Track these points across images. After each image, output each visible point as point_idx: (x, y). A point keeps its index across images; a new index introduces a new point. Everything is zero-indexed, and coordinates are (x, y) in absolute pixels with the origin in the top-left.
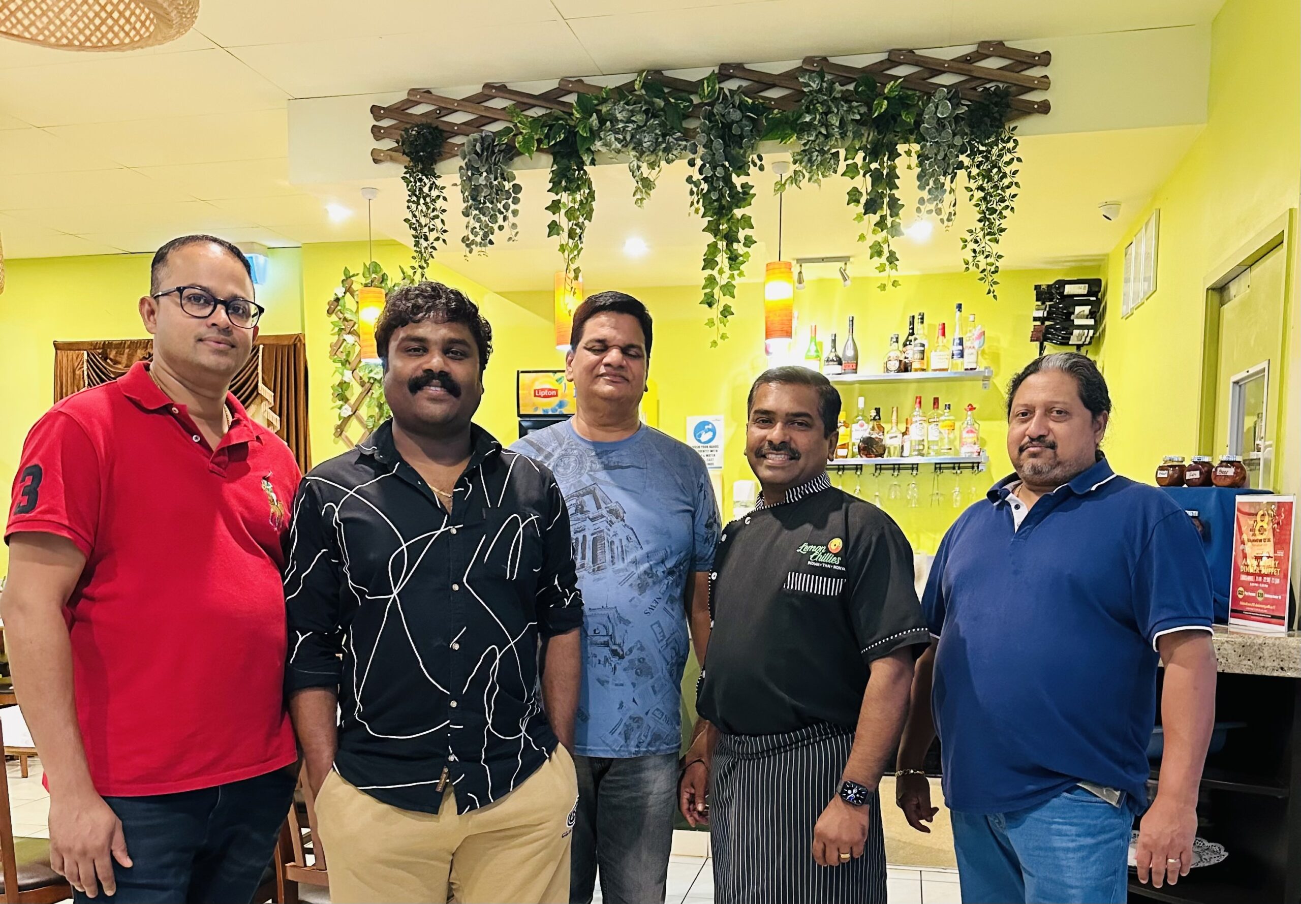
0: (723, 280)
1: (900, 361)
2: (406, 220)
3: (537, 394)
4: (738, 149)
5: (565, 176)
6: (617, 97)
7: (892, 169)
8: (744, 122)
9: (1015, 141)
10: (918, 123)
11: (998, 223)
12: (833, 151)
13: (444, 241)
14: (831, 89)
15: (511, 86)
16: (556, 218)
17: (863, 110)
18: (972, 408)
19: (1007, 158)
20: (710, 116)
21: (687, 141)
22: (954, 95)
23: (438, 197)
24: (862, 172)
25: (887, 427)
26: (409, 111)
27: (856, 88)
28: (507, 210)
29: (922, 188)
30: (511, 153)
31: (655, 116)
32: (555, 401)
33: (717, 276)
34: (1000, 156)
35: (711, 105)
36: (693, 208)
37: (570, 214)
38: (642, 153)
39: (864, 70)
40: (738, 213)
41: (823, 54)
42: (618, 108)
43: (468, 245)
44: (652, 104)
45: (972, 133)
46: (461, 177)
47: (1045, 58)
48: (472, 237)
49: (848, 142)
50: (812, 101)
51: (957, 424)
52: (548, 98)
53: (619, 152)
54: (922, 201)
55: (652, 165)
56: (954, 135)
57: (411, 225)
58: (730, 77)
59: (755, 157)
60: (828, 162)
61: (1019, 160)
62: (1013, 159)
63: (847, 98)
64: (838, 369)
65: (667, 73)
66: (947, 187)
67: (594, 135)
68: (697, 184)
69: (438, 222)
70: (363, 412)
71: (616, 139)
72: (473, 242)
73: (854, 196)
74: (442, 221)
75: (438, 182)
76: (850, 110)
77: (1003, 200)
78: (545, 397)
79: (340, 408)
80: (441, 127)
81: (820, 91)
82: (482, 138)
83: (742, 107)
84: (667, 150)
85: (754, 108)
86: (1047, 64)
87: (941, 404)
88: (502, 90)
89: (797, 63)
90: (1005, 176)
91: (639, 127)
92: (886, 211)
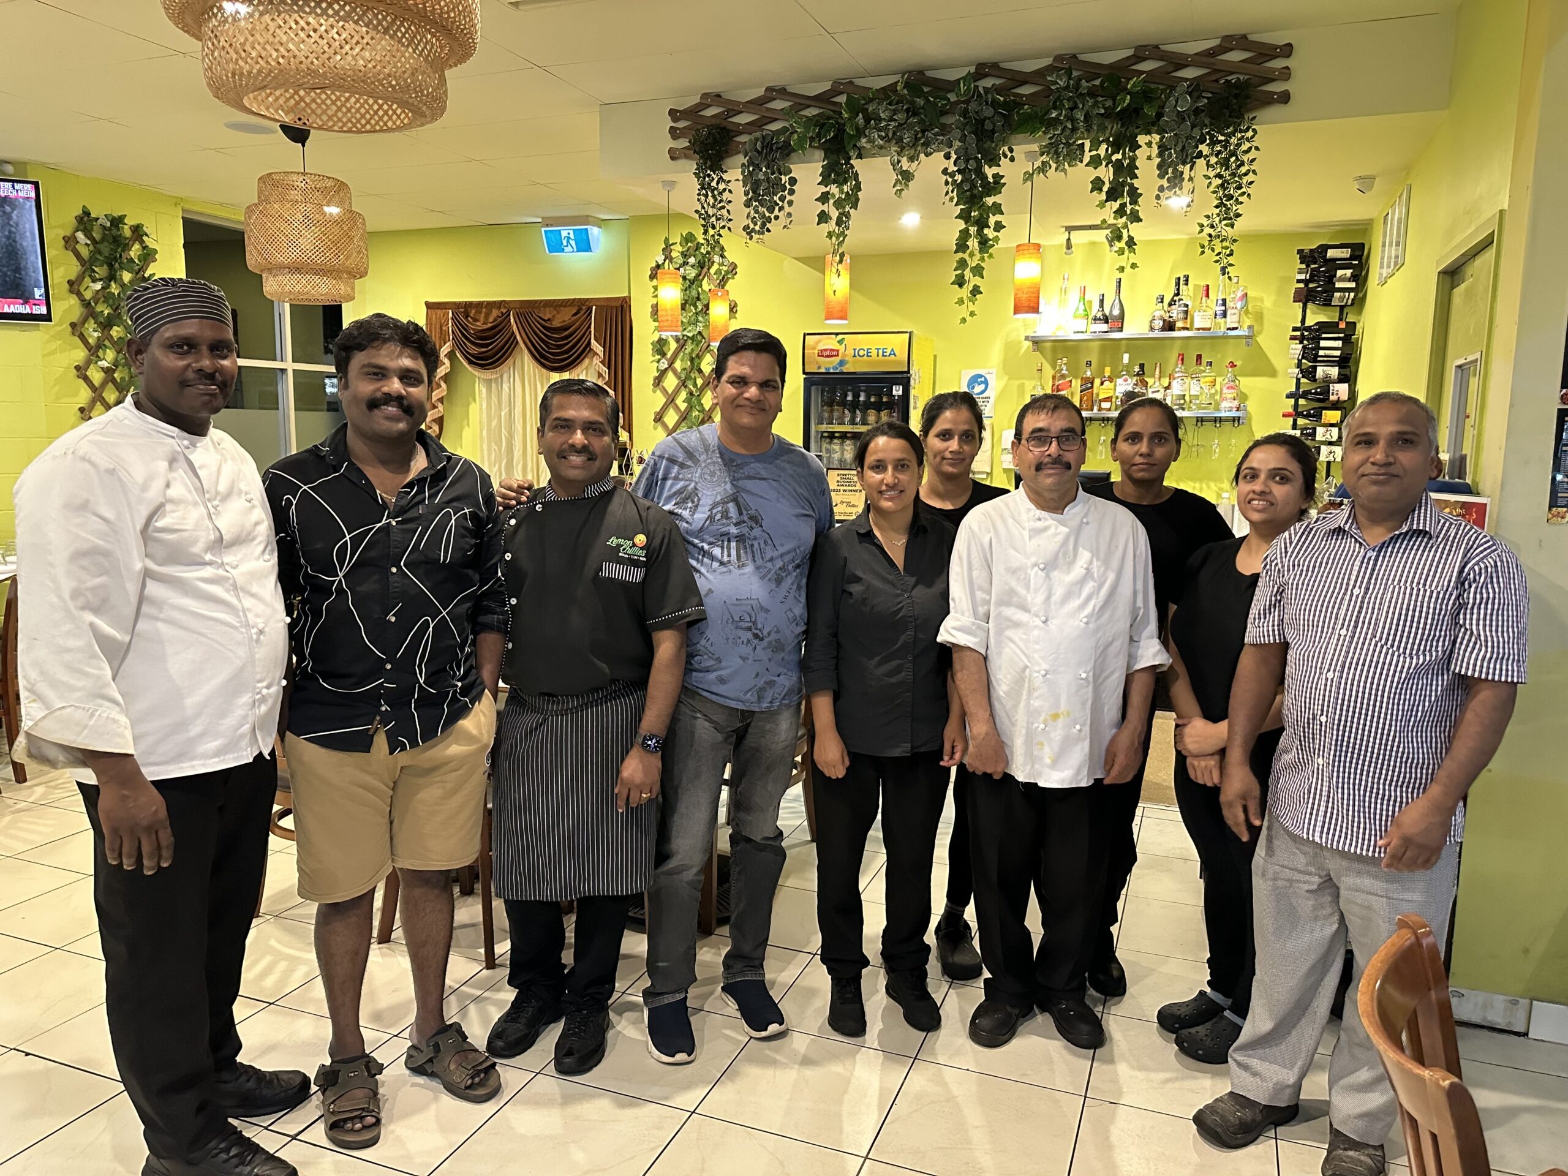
0: (973, 263)
1: (1164, 321)
2: (697, 211)
3: (822, 353)
4: (989, 143)
5: (833, 170)
6: (882, 96)
7: (1133, 160)
8: (996, 118)
9: (1254, 131)
10: (1160, 115)
11: (1234, 208)
12: (1080, 142)
13: (729, 229)
14: (1077, 86)
15: (790, 89)
16: (825, 208)
17: (1109, 103)
18: (1233, 365)
19: (1244, 147)
20: (965, 113)
21: (943, 135)
22: (1196, 88)
23: (725, 190)
24: (1104, 163)
25: (1150, 381)
26: (701, 113)
27: (1102, 83)
28: (783, 201)
29: (1161, 176)
30: (787, 150)
31: (915, 114)
32: (837, 360)
33: (967, 258)
34: (1239, 145)
35: (967, 102)
36: (948, 197)
37: (838, 204)
38: (903, 148)
39: (1111, 66)
40: (989, 201)
41: (1073, 52)
42: (881, 108)
43: (748, 233)
44: (913, 103)
45: (1211, 124)
46: (743, 173)
47: (1287, 50)
48: (752, 226)
49: (1093, 135)
50: (1059, 97)
51: (1219, 380)
52: (821, 99)
53: (881, 147)
54: (1161, 189)
55: (911, 159)
56: (1193, 126)
57: (700, 215)
58: (986, 76)
59: (1006, 148)
60: (1074, 154)
61: (1257, 148)
62: (1250, 148)
63: (1092, 93)
64: (1105, 327)
65: (928, 74)
66: (1186, 176)
67: (860, 133)
68: (952, 175)
69: (724, 212)
70: (678, 365)
71: (879, 136)
72: (753, 230)
73: (1097, 185)
74: (728, 211)
75: (725, 177)
76: (1095, 105)
77: (1240, 187)
78: (827, 356)
79: (658, 361)
80: (729, 127)
81: (1067, 88)
82: (764, 137)
83: (995, 104)
84: (926, 144)
85: (1004, 106)
86: (1289, 56)
87: (1204, 361)
88: (782, 92)
89: (1048, 61)
90: (1242, 164)
91: (900, 125)
92: (1127, 199)
